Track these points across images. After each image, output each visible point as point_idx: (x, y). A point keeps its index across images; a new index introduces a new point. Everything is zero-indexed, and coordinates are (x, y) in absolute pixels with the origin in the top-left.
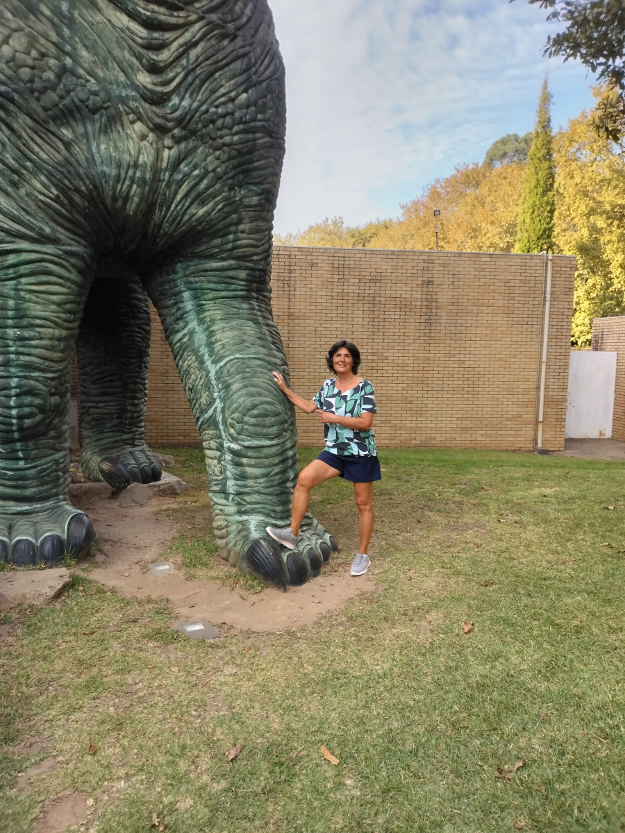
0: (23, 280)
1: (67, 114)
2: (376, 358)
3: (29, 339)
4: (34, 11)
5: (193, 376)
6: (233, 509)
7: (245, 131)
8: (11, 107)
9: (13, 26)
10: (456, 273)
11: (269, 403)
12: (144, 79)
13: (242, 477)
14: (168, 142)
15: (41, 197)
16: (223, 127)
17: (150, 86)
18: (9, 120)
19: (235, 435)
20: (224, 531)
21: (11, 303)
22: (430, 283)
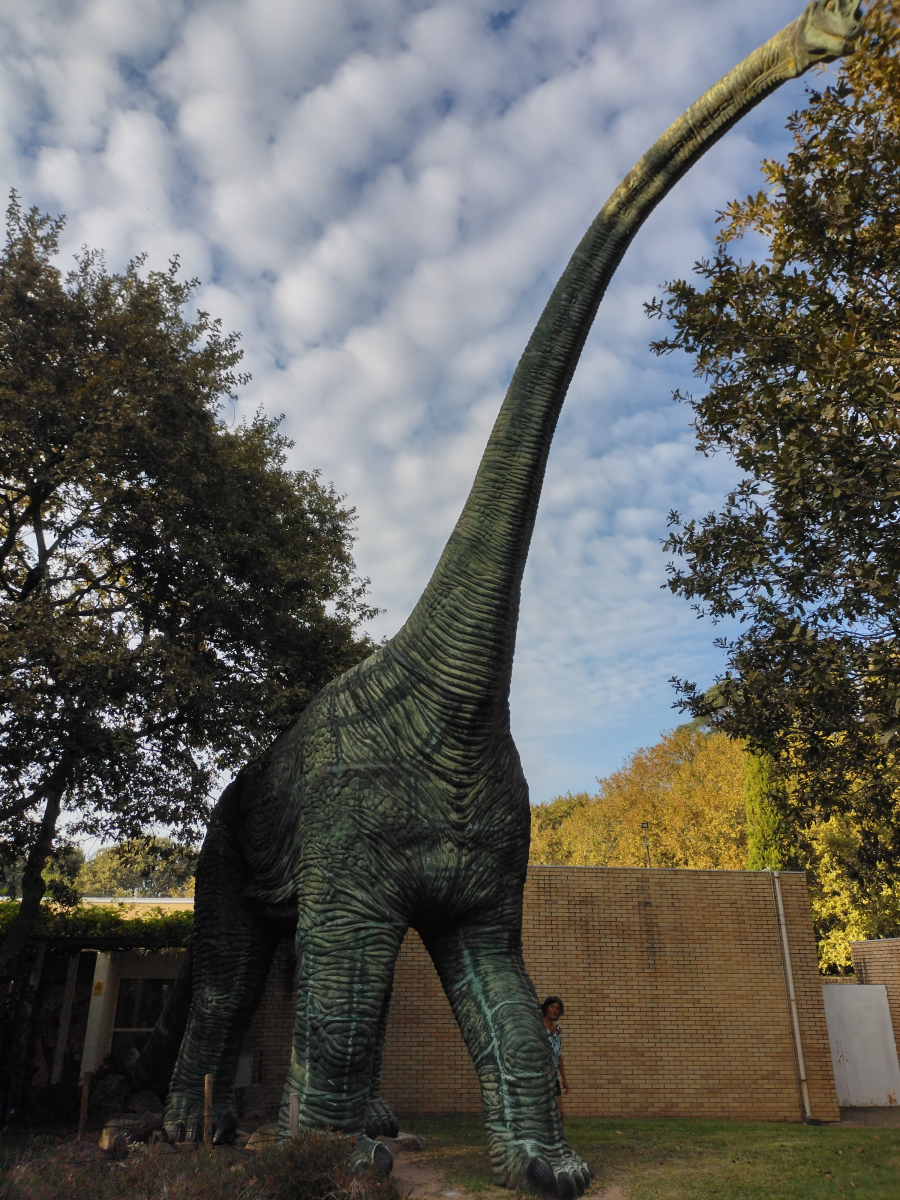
0: (367, 948)
1: (410, 842)
2: (595, 996)
3: (367, 991)
4: (396, 784)
5: (472, 1020)
6: (510, 1135)
7: (510, 839)
8: (380, 840)
9: (385, 794)
10: (675, 893)
11: (534, 1041)
12: (454, 816)
13: (517, 1105)
14: (465, 852)
15: (388, 892)
16: (498, 838)
17: (457, 821)
18: (378, 847)
19: (510, 1068)
20: (503, 1156)
21: (359, 965)
22: (647, 904)
